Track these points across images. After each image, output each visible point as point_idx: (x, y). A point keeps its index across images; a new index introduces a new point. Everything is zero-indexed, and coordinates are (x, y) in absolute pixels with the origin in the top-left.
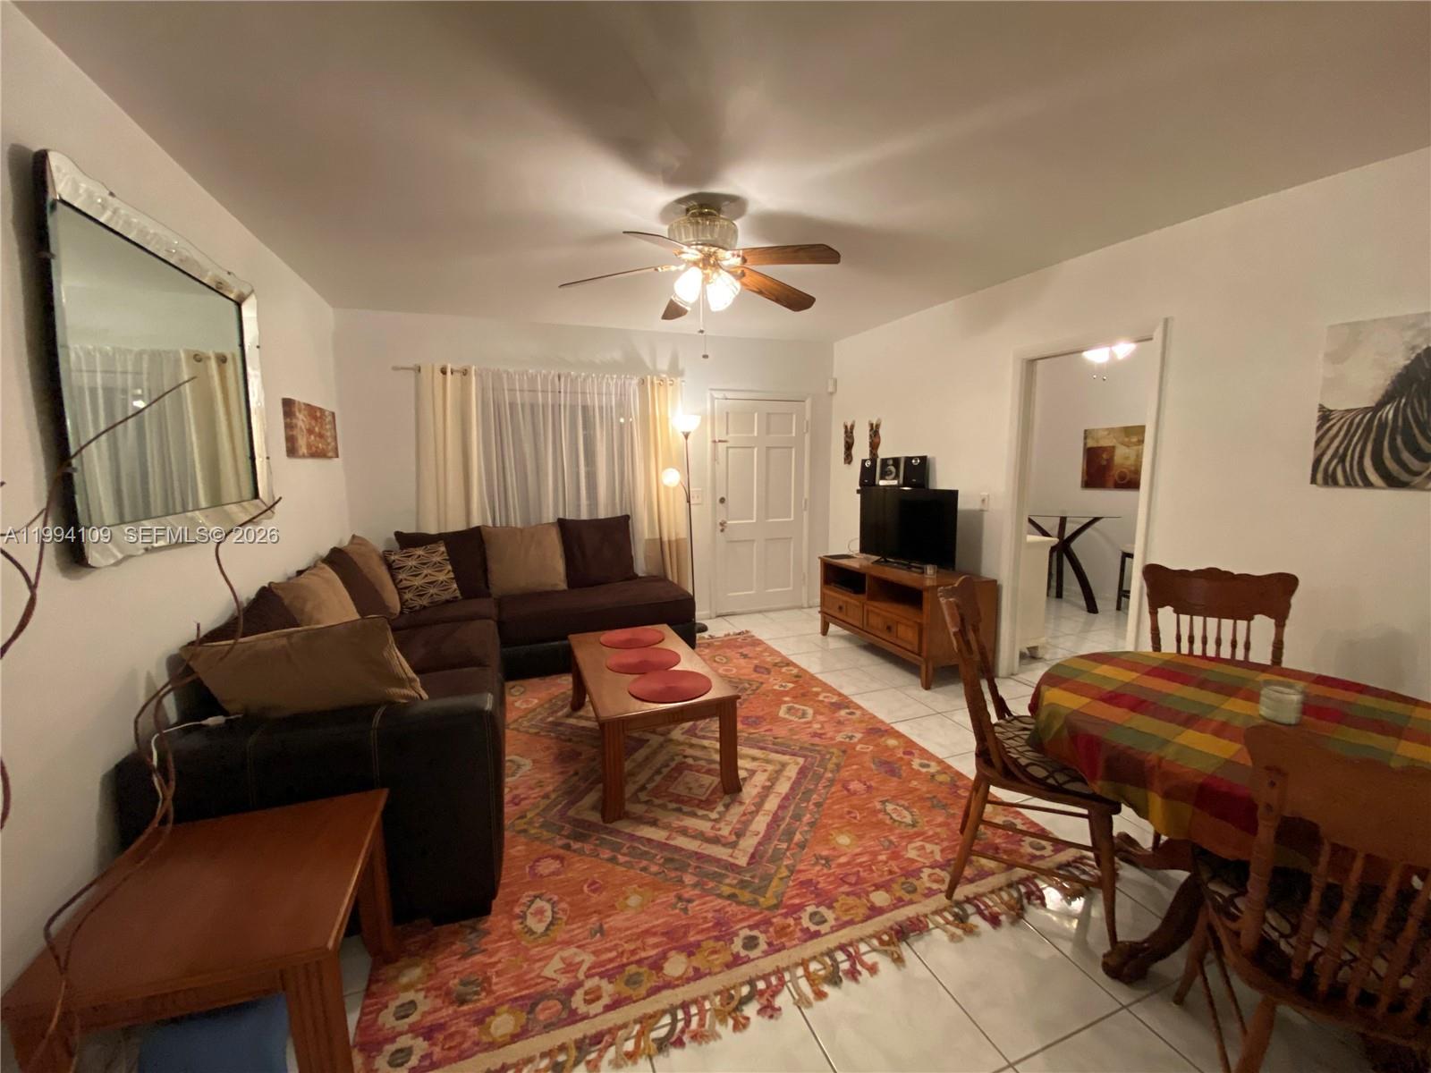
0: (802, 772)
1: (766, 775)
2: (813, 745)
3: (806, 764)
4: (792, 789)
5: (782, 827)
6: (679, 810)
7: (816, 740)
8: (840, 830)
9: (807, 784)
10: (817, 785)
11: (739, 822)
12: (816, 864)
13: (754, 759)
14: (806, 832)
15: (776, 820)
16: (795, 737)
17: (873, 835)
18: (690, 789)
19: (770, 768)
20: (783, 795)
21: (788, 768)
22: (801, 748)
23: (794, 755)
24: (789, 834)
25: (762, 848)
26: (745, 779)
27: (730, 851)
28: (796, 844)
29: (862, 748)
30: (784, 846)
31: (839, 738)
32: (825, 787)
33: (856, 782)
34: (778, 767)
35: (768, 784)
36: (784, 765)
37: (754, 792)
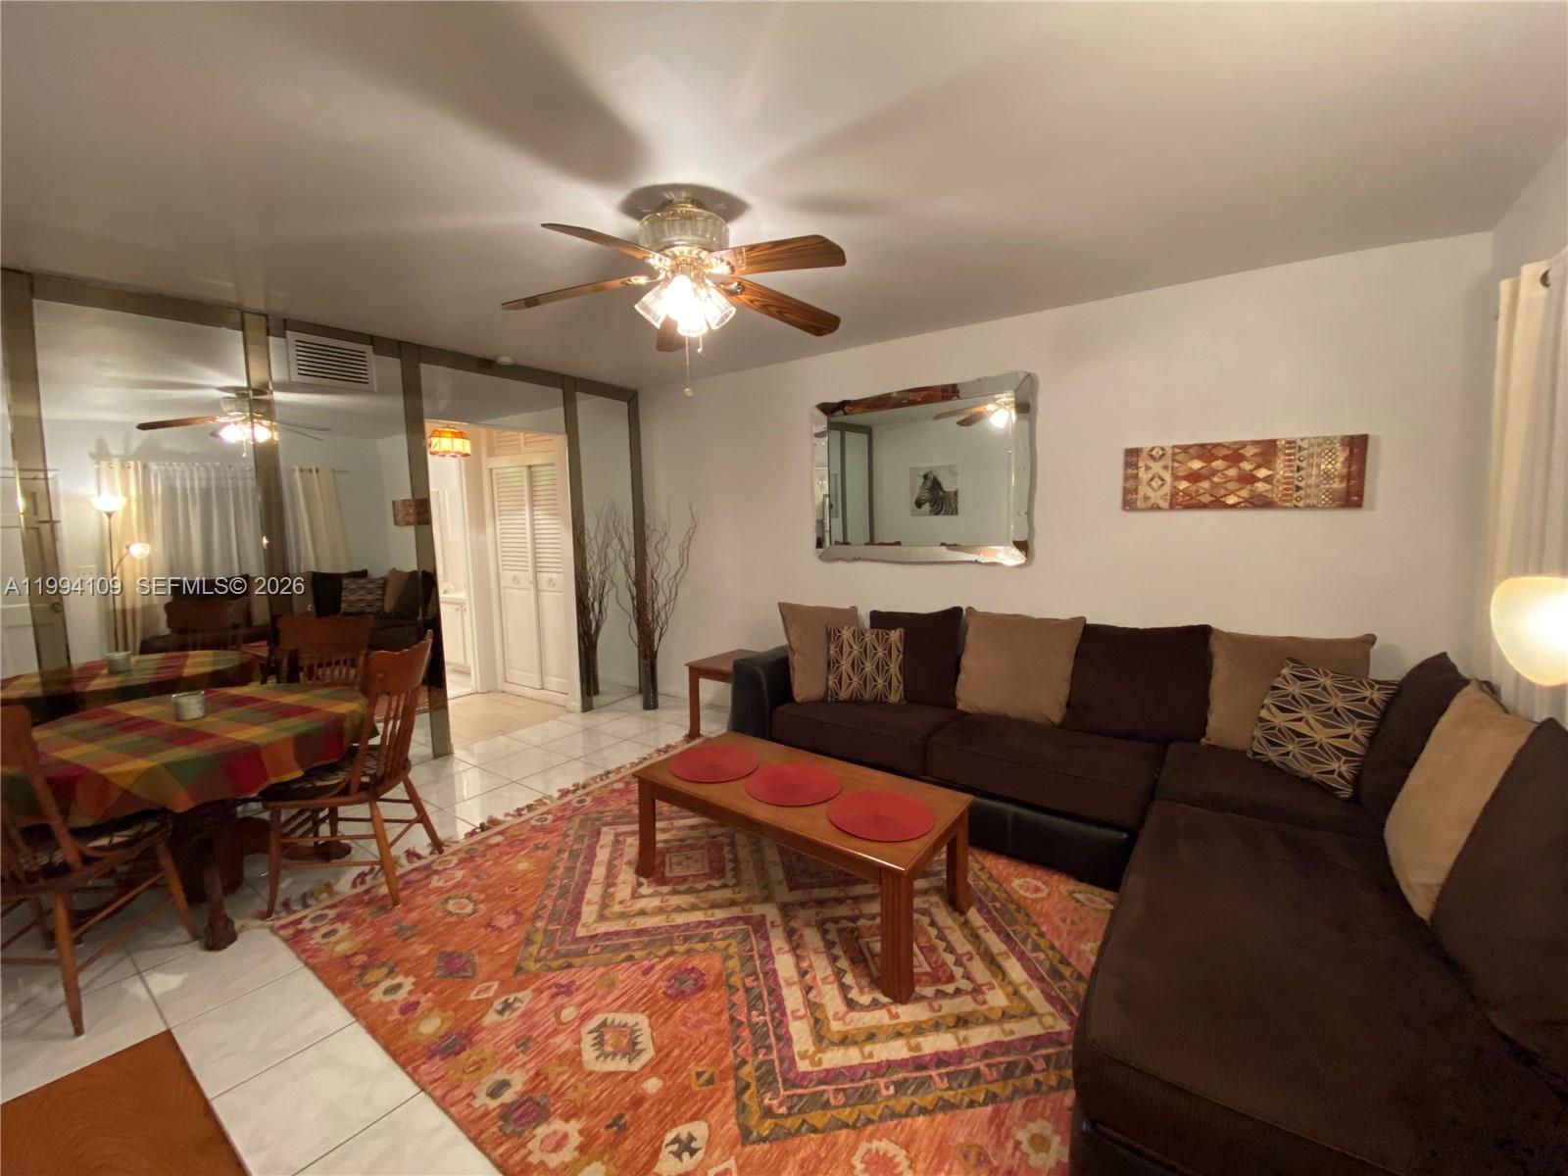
0: (575, 915)
1: (618, 898)
2: (570, 966)
3: (572, 929)
4: (582, 893)
5: (582, 857)
6: (681, 840)
7: (563, 978)
8: (526, 872)
9: (564, 905)
10: (555, 906)
11: (623, 849)
12: (546, 844)
13: (642, 913)
14: (558, 861)
15: (590, 859)
16: (601, 970)
17: (494, 879)
18: (687, 858)
19: (617, 908)
20: (591, 882)
21: (593, 917)
22: (585, 953)
23: (593, 938)
24: (573, 855)
25: (594, 840)
26: (640, 885)
27: (618, 831)
28: (566, 851)
29: (488, 988)
30: (575, 847)
31: (526, 995)
32: (545, 907)
33: (505, 926)
34: (607, 912)
35: (611, 890)
36: (602, 918)
37: (622, 877)
